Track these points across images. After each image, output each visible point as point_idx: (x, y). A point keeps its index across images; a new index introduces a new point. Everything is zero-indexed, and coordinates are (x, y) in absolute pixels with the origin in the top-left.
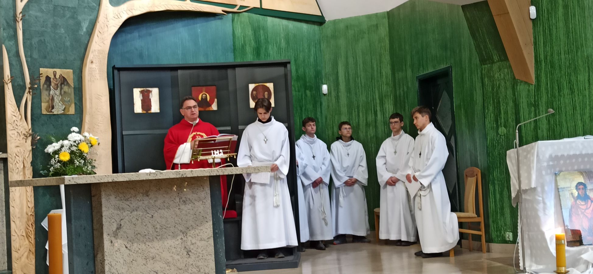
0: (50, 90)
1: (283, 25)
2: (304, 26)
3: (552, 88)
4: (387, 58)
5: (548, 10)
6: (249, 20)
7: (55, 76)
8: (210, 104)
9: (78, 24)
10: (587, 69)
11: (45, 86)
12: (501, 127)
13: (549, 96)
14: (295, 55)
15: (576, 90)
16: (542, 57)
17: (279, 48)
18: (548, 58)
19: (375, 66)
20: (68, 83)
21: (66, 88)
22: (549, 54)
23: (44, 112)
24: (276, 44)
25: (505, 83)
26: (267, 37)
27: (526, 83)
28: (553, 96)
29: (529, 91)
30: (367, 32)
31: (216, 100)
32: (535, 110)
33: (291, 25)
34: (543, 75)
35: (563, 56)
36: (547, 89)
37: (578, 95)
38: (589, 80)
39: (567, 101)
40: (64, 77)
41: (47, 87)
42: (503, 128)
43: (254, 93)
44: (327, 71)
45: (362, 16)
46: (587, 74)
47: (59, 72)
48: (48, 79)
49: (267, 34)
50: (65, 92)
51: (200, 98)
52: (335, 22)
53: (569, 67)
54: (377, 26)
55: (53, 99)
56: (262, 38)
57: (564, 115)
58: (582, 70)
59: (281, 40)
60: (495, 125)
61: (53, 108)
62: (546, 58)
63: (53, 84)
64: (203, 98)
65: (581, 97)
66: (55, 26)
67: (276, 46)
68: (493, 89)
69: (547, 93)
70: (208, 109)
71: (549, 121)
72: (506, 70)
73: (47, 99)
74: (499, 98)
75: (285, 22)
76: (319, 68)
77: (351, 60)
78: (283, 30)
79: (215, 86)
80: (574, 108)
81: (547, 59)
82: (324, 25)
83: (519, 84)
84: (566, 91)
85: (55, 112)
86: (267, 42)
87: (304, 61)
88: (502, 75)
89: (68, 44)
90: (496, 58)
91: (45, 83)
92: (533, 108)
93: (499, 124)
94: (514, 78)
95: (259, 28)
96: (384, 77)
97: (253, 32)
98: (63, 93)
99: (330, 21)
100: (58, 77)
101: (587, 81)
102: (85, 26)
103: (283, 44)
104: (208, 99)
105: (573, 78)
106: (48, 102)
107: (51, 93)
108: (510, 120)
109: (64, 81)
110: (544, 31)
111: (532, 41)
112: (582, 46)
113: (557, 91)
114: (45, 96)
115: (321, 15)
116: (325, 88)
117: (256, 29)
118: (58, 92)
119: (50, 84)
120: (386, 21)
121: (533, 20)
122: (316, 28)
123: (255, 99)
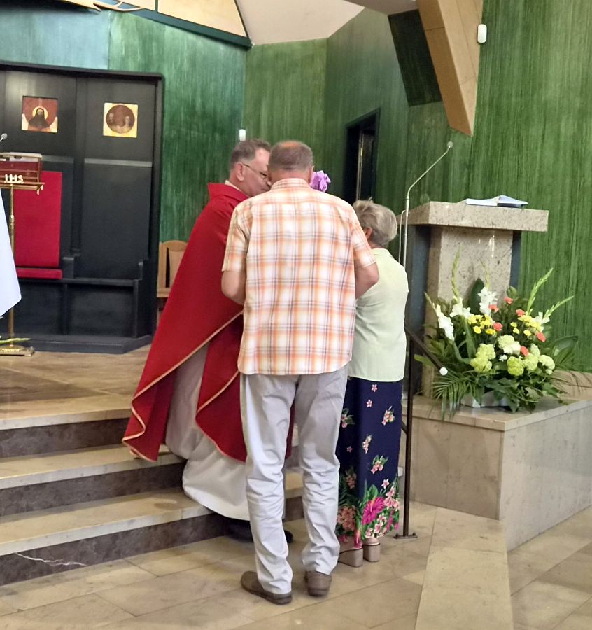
1: (188, 40)
2: (221, 48)
3: (494, 145)
4: (320, 101)
5: (502, 33)
6: (137, 26)
8: (47, 124)
10: (543, 118)
12: (424, 193)
13: (489, 154)
14: (202, 84)
15: (524, 149)
16: (487, 98)
17: (180, 71)
18: (495, 100)
19: (305, 110)
22: (496, 95)
24: (176, 63)
25: (436, 132)
26: (163, 53)
27: (462, 133)
28: (494, 154)
29: (464, 144)
30: (300, 65)
31: (56, 119)
32: (469, 174)
33: (201, 42)
34: (485, 123)
35: (513, 100)
36: (487, 144)
37: (527, 155)
38: (543, 135)
39: (511, 163)
42: (426, 195)
43: (111, 115)
44: (247, 112)
45: (297, 42)
46: (542, 127)
49: (163, 49)
51: (34, 114)
52: (263, 48)
53: (520, 116)
54: (312, 57)
56: (155, 52)
57: (504, 182)
58: (536, 120)
59: (184, 60)
60: (417, 191)
62: (491, 99)
64: (39, 114)
65: (530, 159)
67: (175, 68)
68: (420, 140)
69: (487, 150)
70: (44, 130)
71: (484, 189)
72: (439, 114)
74: (426, 153)
75: (191, 37)
76: (237, 107)
77: (277, 101)
78: (188, 47)
79: (56, 99)
80: (520, 175)
81: (492, 101)
82: (249, 51)
83: (452, 135)
84: (512, 149)
86: (161, 58)
87: (216, 94)
88: (434, 121)
90: (428, 96)
92: (466, 170)
93: (422, 189)
94: (448, 126)
95: (151, 38)
96: (315, 125)
97: (141, 42)
99: (257, 47)
101: (541, 138)
103: (186, 66)
104: (46, 117)
105: (523, 133)
108: (436, 185)
110: (494, 61)
111: (477, 75)
112: (540, 85)
113: (500, 148)
115: (245, 35)
116: (242, 134)
117: (147, 40)
120: (324, 51)
121: (482, 45)
122: (238, 53)
123: (110, 124)
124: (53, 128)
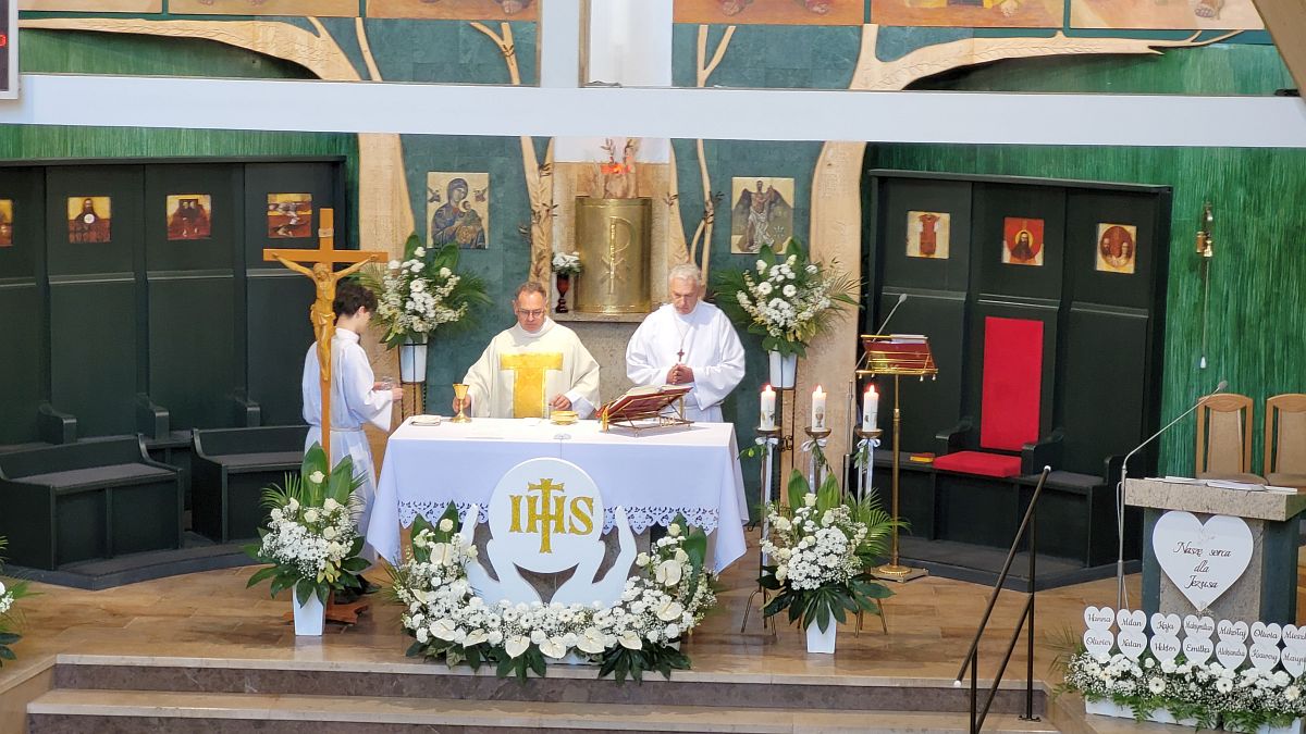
0: (749, 213)
6: (1230, 59)
7: (760, 189)
11: (741, 207)
20: (783, 200)
21: (778, 210)
23: (736, 250)
31: (1042, 246)
40: (776, 192)
41: (744, 208)
43: (1106, 241)
47: (767, 181)
48: (746, 194)
50: (776, 217)
51: (1017, 241)
55: (752, 228)
61: (752, 244)
63: (754, 204)
64: (1023, 240)
70: (1027, 264)
73: (743, 228)
79: (1044, 218)
85: (755, 250)
91: (740, 202)
95: (1257, 73)
97: (1239, 83)
98: (772, 217)
100: (764, 191)
104: (1030, 244)
106: (743, 233)
107: (750, 217)
109: (775, 197)
114: (738, 223)
117: (1249, 77)
118: (763, 217)
119: (750, 204)
123: (1106, 253)
124: (1038, 260)
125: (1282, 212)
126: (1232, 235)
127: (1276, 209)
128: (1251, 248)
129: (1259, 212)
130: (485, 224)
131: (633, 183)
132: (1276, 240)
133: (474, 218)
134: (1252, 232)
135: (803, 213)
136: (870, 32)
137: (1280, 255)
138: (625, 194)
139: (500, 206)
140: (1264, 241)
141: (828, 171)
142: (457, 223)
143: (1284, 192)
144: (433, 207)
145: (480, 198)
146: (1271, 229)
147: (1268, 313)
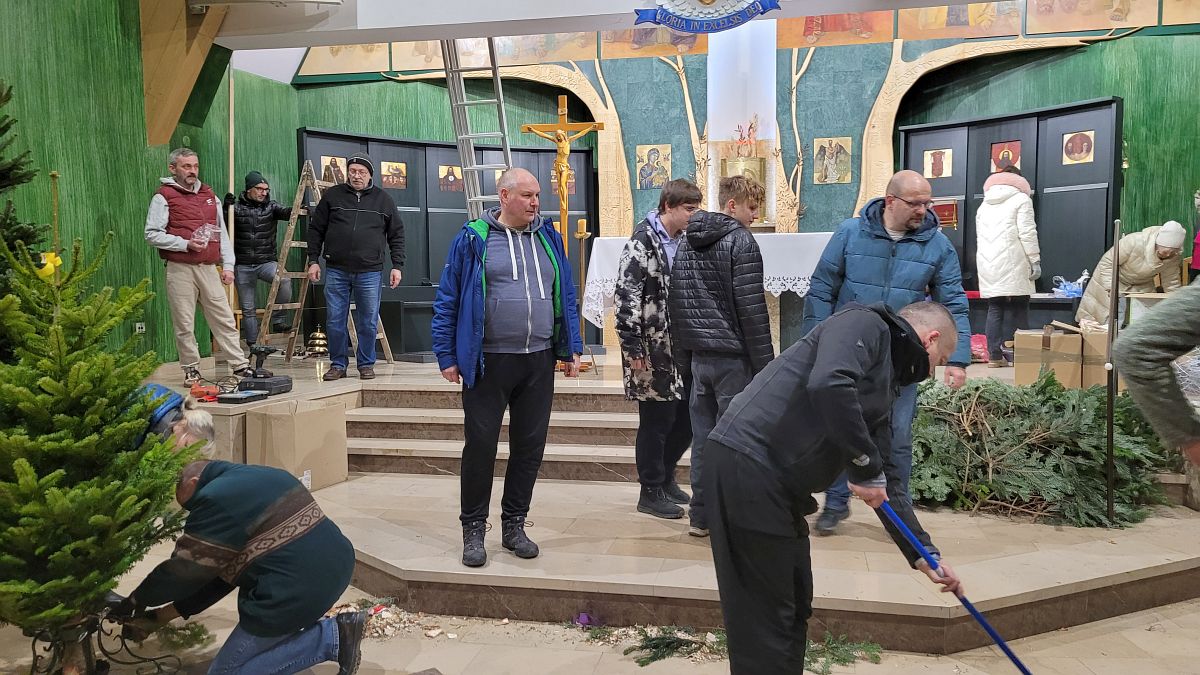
0: (824, 160)
6: (1135, 47)
7: (830, 145)
8: (1012, 164)
9: (863, 87)
11: (819, 156)
20: (845, 151)
21: (842, 157)
23: (816, 182)
24: (1189, 71)
26: (1170, 65)
40: (841, 146)
41: (821, 157)
43: (1070, 145)
47: (835, 141)
48: (822, 149)
49: (1171, 60)
50: (841, 161)
51: (1000, 157)
55: (826, 169)
56: (1159, 67)
61: (826, 177)
63: (827, 154)
64: (1005, 156)
66: (834, 94)
73: (821, 168)
79: (1018, 141)
85: (828, 181)
86: (1168, 70)
89: (848, 110)
91: (819, 153)
95: (1154, 53)
97: (1140, 60)
98: (838, 161)
100: (833, 145)
102: (869, 90)
104: (1010, 158)
106: (821, 171)
107: (825, 162)
109: (840, 149)
114: (818, 166)
117: (1146, 61)
118: (833, 161)
119: (824, 154)
123: (1069, 153)
125: (1171, 141)
126: (1138, 158)
127: (1167, 139)
128: (1151, 166)
129: (1157, 142)
130: (669, 173)
131: (754, 149)
132: (1168, 159)
133: (664, 171)
134: (1152, 154)
135: (857, 159)
136: (898, 44)
137: (1171, 169)
138: (750, 155)
139: (678, 163)
140: (1158, 159)
141: (872, 130)
142: (653, 174)
143: (1173, 128)
144: (640, 166)
145: (666, 159)
146: (1165, 152)
147: (1163, 207)
